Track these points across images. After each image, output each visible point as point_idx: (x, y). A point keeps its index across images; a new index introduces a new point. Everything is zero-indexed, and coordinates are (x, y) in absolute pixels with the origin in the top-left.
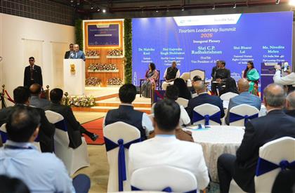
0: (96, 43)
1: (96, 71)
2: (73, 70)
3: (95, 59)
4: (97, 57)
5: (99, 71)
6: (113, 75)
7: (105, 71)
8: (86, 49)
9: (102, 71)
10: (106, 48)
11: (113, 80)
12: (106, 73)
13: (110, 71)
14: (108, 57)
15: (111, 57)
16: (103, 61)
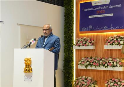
0: (90, 27)
1: (89, 68)
2: (28, 69)
3: (89, 50)
4: (91, 47)
5: (93, 68)
6: (115, 74)
7: (102, 68)
8: (77, 36)
9: (98, 68)
10: (105, 33)
11: (115, 82)
12: (104, 71)
13: (110, 69)
14: (107, 47)
15: (110, 47)
16: (100, 54)
